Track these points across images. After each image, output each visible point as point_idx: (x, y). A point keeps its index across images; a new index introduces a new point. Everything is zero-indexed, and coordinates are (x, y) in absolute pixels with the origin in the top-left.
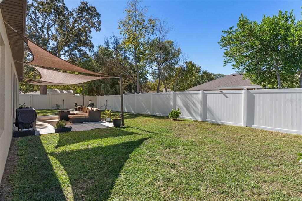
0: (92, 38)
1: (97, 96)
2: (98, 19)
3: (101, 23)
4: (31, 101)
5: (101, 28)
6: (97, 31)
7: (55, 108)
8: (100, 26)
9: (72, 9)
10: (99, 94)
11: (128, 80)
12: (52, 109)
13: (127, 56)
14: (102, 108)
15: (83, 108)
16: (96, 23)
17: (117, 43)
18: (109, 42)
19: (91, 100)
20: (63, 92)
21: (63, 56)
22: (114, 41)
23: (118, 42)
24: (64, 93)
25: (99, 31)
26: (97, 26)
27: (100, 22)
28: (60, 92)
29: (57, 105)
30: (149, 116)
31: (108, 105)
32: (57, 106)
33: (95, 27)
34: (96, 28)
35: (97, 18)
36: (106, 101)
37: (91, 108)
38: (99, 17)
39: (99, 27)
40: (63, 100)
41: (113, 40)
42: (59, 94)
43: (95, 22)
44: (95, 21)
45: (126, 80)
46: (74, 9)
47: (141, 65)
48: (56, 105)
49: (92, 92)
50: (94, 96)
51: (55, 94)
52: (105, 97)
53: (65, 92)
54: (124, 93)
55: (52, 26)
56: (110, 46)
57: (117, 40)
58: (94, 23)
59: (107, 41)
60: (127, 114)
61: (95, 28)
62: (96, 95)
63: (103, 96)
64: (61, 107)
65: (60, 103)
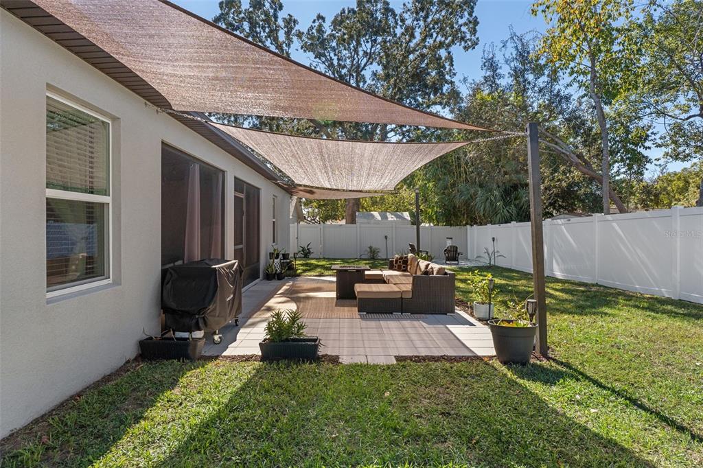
0: (455, 74)
1: (468, 227)
2: (470, 14)
3: (478, 23)
4: (322, 239)
5: (478, 39)
6: (466, 48)
7: (366, 257)
8: (474, 32)
9: (403, 6)
10: (473, 221)
11: (564, 173)
12: (362, 257)
13: (559, 91)
14: (481, 260)
15: (409, 262)
16: (464, 29)
17: (523, 55)
18: (499, 58)
19: (451, 238)
20: (387, 218)
21: (393, 133)
22: (515, 52)
23: (528, 53)
24: (390, 219)
25: (474, 48)
26: (468, 36)
27: (476, 22)
28: (379, 218)
29: (371, 248)
30: (669, 307)
31: (498, 252)
32: (371, 251)
33: (463, 39)
34: (466, 42)
35: (466, 13)
36: (493, 239)
37: (427, 262)
38: (472, 8)
39: (473, 37)
40: (386, 237)
41: (511, 51)
42: (378, 222)
43: (461, 25)
44: (461, 21)
45: (555, 171)
46: (407, 4)
47: (619, 114)
48: (369, 250)
49: (455, 215)
50: (460, 225)
51: (369, 223)
52: (490, 230)
53: (391, 217)
54: (548, 215)
55: (365, 65)
56: (501, 67)
57: (523, 45)
58: (460, 29)
59: (491, 56)
60: (559, 286)
61: (463, 43)
62: (466, 224)
63: (485, 226)
64: (380, 254)
65: (379, 244)
